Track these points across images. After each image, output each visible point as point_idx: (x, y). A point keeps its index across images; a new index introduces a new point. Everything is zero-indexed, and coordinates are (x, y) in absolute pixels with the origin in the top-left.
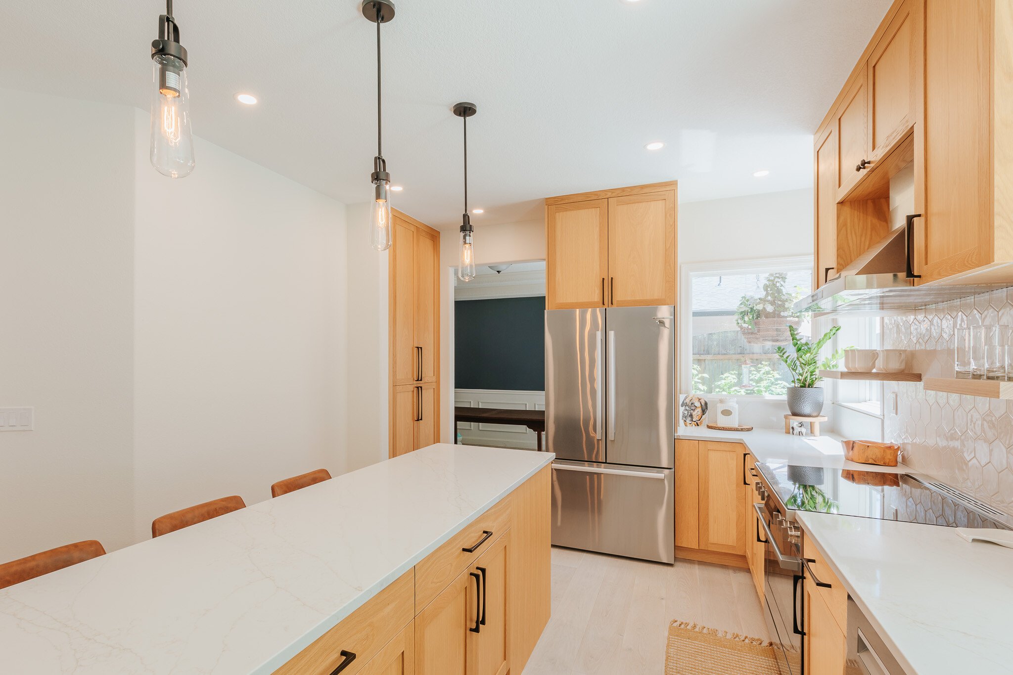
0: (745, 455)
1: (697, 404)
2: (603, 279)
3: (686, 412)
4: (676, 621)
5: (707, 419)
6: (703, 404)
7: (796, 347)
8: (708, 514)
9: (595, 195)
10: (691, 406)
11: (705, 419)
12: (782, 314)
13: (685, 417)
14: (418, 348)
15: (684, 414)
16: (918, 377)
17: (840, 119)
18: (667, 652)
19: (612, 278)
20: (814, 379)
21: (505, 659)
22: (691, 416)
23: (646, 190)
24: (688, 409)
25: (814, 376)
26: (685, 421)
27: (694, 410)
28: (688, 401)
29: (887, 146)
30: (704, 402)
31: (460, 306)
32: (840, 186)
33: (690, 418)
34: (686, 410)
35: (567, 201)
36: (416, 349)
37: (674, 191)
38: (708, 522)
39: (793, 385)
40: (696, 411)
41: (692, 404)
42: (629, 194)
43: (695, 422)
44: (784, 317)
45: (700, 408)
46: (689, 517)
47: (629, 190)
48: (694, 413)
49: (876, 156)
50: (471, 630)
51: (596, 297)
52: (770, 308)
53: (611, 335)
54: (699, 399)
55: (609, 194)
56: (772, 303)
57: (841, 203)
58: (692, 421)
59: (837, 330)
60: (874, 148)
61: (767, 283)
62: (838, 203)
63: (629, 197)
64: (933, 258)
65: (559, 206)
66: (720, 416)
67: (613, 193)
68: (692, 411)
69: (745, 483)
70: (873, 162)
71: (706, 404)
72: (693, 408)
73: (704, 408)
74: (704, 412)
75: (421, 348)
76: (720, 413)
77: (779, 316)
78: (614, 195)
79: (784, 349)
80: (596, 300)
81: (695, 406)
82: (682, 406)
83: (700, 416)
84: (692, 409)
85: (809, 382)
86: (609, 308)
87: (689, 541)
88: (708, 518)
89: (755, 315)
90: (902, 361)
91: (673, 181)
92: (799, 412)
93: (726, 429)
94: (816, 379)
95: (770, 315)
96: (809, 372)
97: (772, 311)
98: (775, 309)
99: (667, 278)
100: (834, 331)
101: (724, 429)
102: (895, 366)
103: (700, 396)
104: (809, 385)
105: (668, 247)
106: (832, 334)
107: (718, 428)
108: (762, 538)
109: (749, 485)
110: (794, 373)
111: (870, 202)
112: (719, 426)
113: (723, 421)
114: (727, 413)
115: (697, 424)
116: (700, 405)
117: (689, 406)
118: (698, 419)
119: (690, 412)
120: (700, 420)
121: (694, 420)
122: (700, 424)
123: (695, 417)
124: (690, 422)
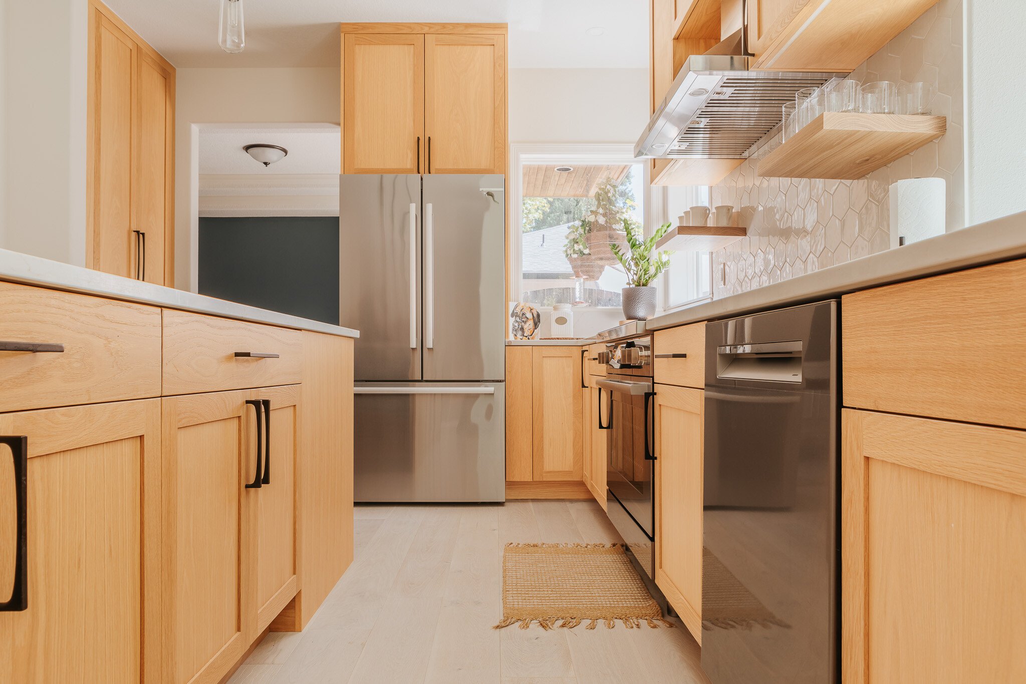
0: (583, 352)
1: (529, 315)
2: (418, 138)
3: (516, 324)
4: (511, 544)
6: (535, 315)
8: (542, 437)
9: (410, 28)
10: (521, 317)
11: (537, 334)
12: (614, 226)
13: (515, 330)
14: (138, 232)
15: (514, 326)
16: (743, 231)
18: (504, 566)
19: (429, 138)
20: (648, 279)
21: (294, 573)
22: (522, 329)
23: (471, 31)
24: (518, 320)
25: (648, 275)
26: (516, 336)
27: (525, 322)
28: (518, 310)
30: (536, 313)
31: (206, 223)
33: (520, 333)
34: (517, 321)
35: (370, 31)
36: (134, 235)
37: (504, 38)
38: (543, 446)
39: (628, 286)
40: (528, 324)
41: (523, 314)
42: (451, 32)
43: (526, 337)
44: (614, 230)
45: (532, 321)
46: (523, 443)
47: (451, 27)
48: (526, 326)
50: (247, 486)
51: (409, 162)
52: (602, 220)
53: (429, 208)
54: (532, 309)
55: (426, 30)
56: (604, 215)
57: (676, 39)
58: (524, 336)
59: (668, 227)
61: (600, 192)
62: (673, 41)
63: (451, 36)
65: (359, 36)
66: (554, 325)
67: (430, 28)
68: (523, 324)
69: (583, 386)
71: (538, 315)
73: (537, 321)
74: (536, 325)
75: (143, 234)
76: (554, 320)
77: (611, 229)
78: (432, 30)
79: (618, 246)
80: (409, 167)
81: (526, 317)
82: (512, 316)
83: (532, 330)
84: (523, 321)
85: (643, 281)
86: (426, 177)
87: (522, 473)
88: (543, 441)
89: (587, 228)
90: (730, 218)
91: (502, 24)
92: (632, 314)
93: (561, 339)
94: (650, 278)
95: (601, 228)
96: (643, 270)
97: (603, 223)
98: (606, 222)
99: (496, 144)
100: (665, 228)
101: (558, 339)
102: (724, 223)
103: (532, 305)
104: (644, 285)
105: (496, 105)
106: (663, 231)
107: (552, 339)
108: (604, 424)
109: (587, 387)
110: (629, 273)
111: (702, 41)
112: (553, 337)
113: (557, 331)
114: (561, 321)
115: (529, 339)
116: (531, 317)
117: (520, 317)
118: (530, 334)
119: (521, 324)
120: (532, 334)
121: (525, 335)
122: (532, 338)
123: (526, 330)
124: (521, 337)
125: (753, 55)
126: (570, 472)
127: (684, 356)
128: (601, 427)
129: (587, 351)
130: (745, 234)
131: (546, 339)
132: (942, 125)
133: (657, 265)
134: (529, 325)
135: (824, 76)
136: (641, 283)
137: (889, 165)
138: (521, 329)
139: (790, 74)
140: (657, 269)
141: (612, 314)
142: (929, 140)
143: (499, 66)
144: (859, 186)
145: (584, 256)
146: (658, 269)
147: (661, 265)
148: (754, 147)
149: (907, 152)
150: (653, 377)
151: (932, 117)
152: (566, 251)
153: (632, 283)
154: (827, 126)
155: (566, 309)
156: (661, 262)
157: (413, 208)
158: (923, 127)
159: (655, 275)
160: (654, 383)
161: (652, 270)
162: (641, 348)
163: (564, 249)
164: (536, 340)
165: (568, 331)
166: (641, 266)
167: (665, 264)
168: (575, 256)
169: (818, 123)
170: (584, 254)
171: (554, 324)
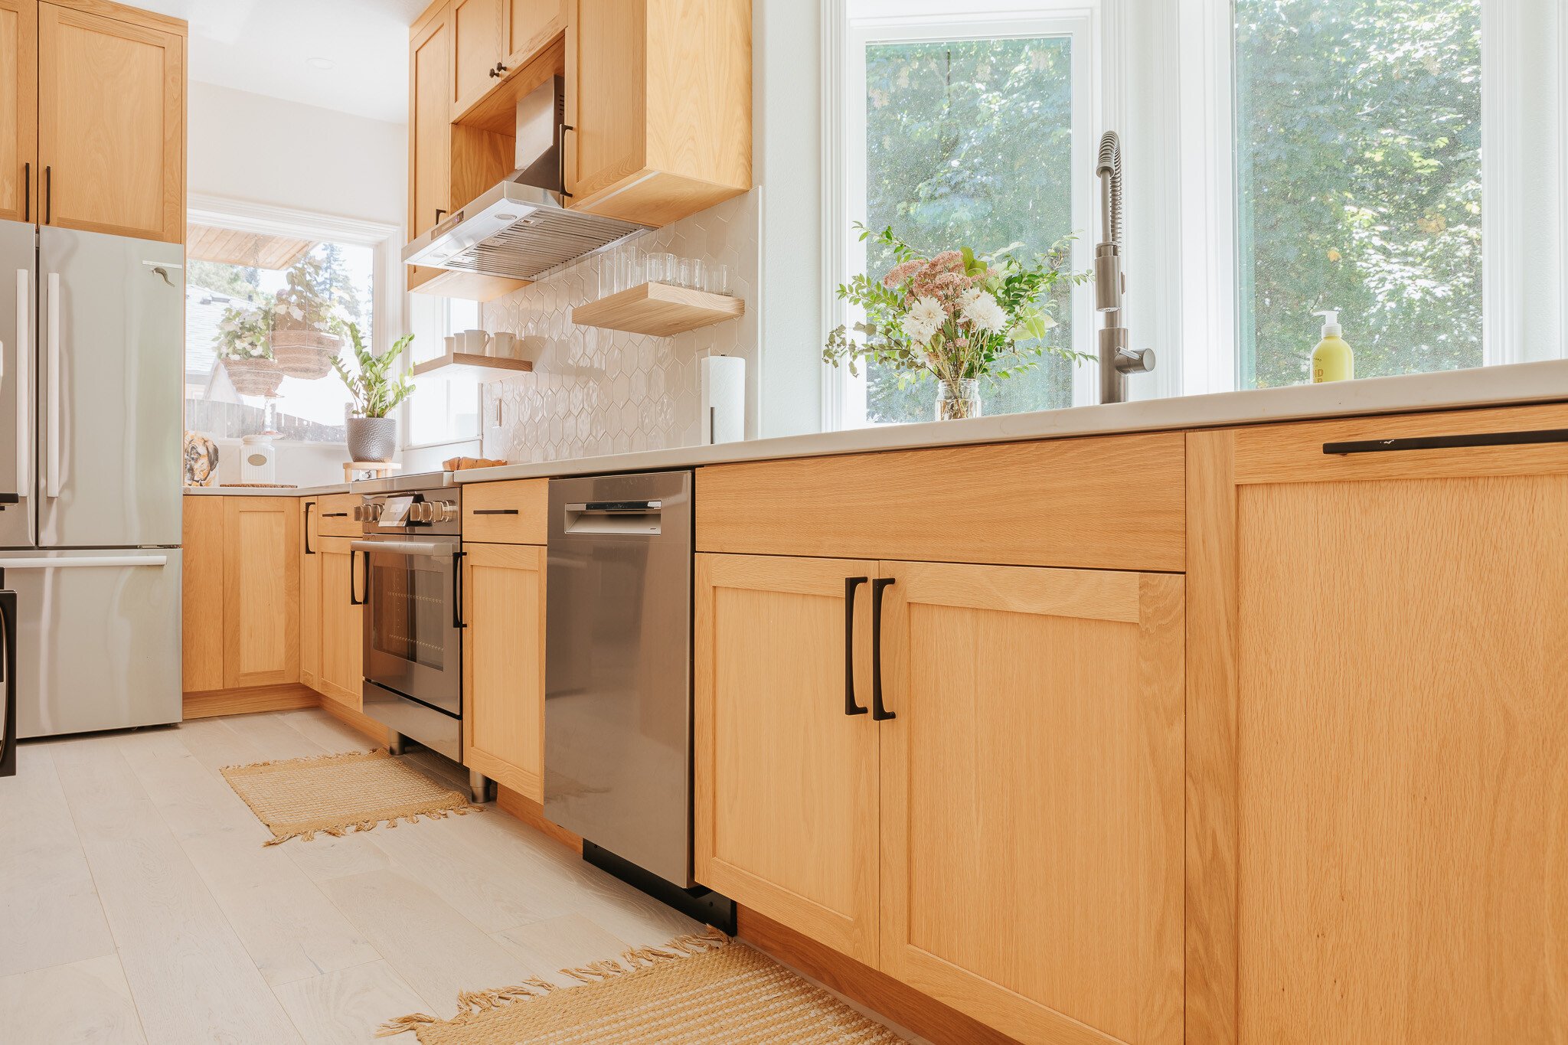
0: (308, 505)
1: (202, 450)
2: (27, 165)
4: (228, 767)
5: (217, 478)
6: (211, 450)
7: (361, 356)
8: (239, 625)
10: (191, 452)
11: (214, 478)
12: (316, 325)
16: (528, 366)
17: (457, 10)
19: (47, 167)
20: (384, 408)
22: (191, 470)
23: (123, 16)
24: (185, 456)
25: (384, 403)
27: (196, 460)
29: (530, 51)
30: (212, 446)
32: (456, 100)
33: (188, 475)
37: (182, 39)
38: (239, 639)
39: (354, 416)
40: (200, 462)
41: (193, 448)
42: (87, 10)
43: (198, 482)
44: (316, 330)
45: (206, 458)
46: (210, 637)
48: (197, 466)
49: (514, 62)
51: (14, 203)
52: (297, 314)
53: (53, 281)
54: (205, 441)
56: (300, 306)
57: (456, 124)
58: (193, 480)
59: (410, 340)
60: (511, 53)
61: (294, 272)
62: (452, 123)
63: (87, 16)
64: (587, 172)
66: (246, 466)
68: (192, 462)
69: (309, 552)
70: (509, 70)
71: (216, 450)
72: (195, 457)
73: (213, 459)
74: (212, 464)
76: (246, 459)
77: (311, 328)
80: (10, 209)
81: (197, 453)
83: (206, 471)
84: (193, 459)
85: (377, 410)
86: (43, 227)
87: (210, 679)
88: (239, 631)
89: (272, 323)
90: (512, 348)
91: (178, 19)
92: (363, 455)
93: (257, 486)
94: (387, 406)
95: (297, 325)
96: (378, 396)
97: (300, 319)
98: (304, 317)
99: (166, 195)
100: (407, 340)
101: (253, 486)
102: (505, 354)
103: (206, 435)
104: (378, 416)
105: (168, 137)
106: (404, 344)
107: (244, 486)
108: (359, 597)
109: (314, 553)
110: (357, 398)
111: (485, 133)
112: (244, 483)
113: (250, 475)
114: (257, 460)
115: (201, 485)
116: (205, 452)
117: (188, 452)
118: (203, 478)
119: (189, 463)
120: (206, 478)
121: (196, 479)
122: (207, 485)
123: (197, 472)
124: (190, 482)
125: (571, 195)
126: (280, 673)
127: (516, 512)
128: (354, 602)
129: (314, 503)
130: (531, 369)
131: (233, 486)
132: (742, 309)
133: (396, 391)
134: (202, 465)
135: (633, 226)
136: (375, 413)
137: (695, 330)
138: (189, 470)
139: (603, 219)
140: (397, 396)
141: (331, 453)
142: (731, 317)
143: (173, 81)
144: (665, 344)
145: (251, 359)
146: (400, 395)
147: (402, 393)
148: (546, 273)
149: (711, 323)
150: (461, 536)
151: (735, 299)
152: (219, 348)
153: (360, 411)
154: (651, 296)
155: (264, 444)
156: (404, 388)
157: (24, 278)
158: (726, 306)
159: (395, 403)
160: (462, 542)
161: (390, 397)
162: (444, 503)
163: (215, 344)
164: (214, 485)
165: (266, 475)
166: (375, 391)
167: (408, 390)
168: (236, 357)
169: (642, 290)
170: (251, 356)
171: (245, 463)
